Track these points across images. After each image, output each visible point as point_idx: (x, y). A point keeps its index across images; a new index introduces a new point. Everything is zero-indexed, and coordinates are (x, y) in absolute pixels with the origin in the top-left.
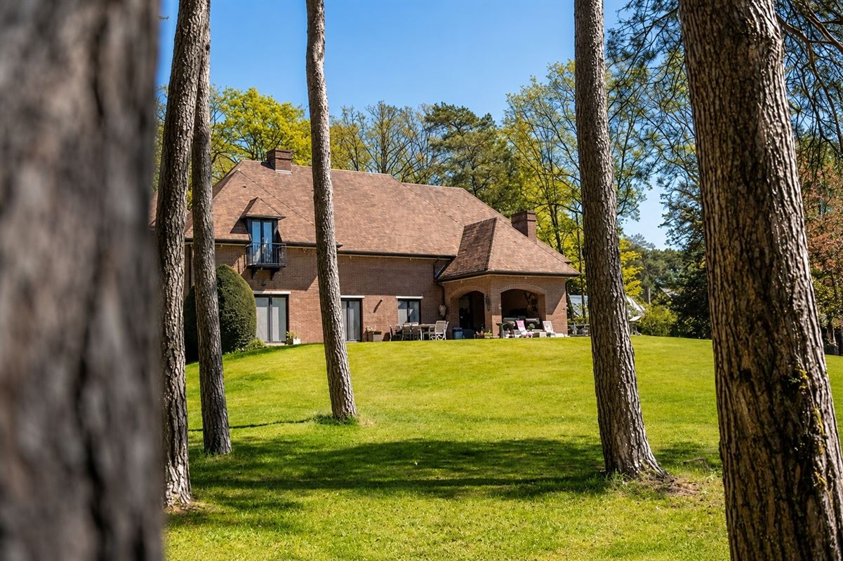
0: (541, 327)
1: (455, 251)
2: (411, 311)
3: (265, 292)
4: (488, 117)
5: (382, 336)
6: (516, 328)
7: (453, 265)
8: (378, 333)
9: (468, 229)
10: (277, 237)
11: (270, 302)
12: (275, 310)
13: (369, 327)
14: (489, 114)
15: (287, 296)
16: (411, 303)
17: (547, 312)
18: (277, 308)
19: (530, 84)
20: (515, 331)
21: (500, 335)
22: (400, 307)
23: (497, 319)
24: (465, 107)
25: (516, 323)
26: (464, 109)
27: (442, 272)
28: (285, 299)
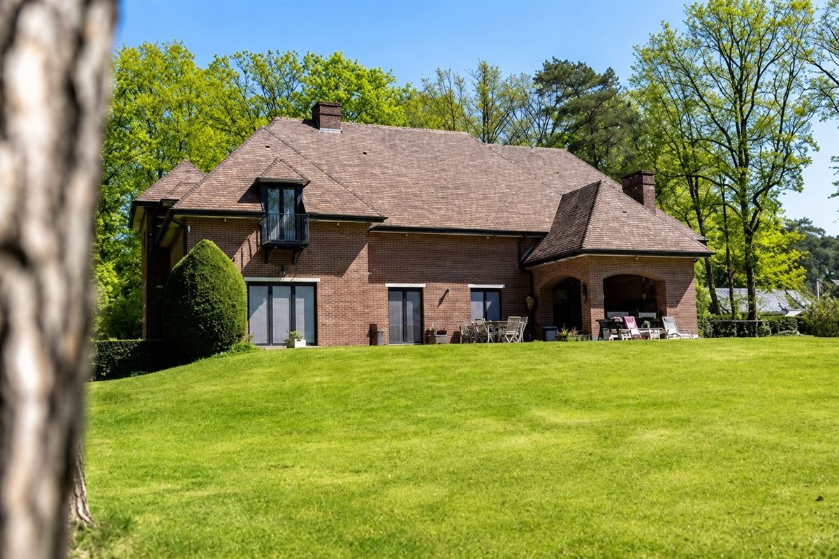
0: (658, 324)
1: (546, 227)
2: (489, 304)
3: (287, 279)
4: (610, 73)
5: (448, 337)
6: (624, 325)
7: (544, 244)
8: (443, 332)
9: (565, 198)
10: (300, 208)
11: (293, 292)
12: (300, 304)
13: (430, 325)
14: (610, 68)
15: (314, 285)
16: (488, 294)
17: (668, 305)
18: (303, 300)
19: (661, 30)
20: (623, 330)
21: (601, 336)
22: (473, 299)
23: (597, 314)
24: (582, 62)
25: (623, 319)
26: (580, 64)
27: (530, 253)
28: (312, 288)
